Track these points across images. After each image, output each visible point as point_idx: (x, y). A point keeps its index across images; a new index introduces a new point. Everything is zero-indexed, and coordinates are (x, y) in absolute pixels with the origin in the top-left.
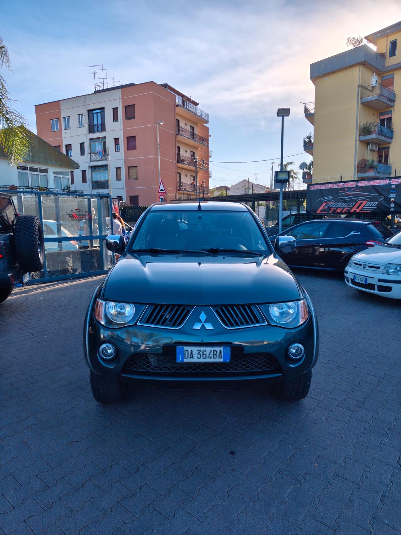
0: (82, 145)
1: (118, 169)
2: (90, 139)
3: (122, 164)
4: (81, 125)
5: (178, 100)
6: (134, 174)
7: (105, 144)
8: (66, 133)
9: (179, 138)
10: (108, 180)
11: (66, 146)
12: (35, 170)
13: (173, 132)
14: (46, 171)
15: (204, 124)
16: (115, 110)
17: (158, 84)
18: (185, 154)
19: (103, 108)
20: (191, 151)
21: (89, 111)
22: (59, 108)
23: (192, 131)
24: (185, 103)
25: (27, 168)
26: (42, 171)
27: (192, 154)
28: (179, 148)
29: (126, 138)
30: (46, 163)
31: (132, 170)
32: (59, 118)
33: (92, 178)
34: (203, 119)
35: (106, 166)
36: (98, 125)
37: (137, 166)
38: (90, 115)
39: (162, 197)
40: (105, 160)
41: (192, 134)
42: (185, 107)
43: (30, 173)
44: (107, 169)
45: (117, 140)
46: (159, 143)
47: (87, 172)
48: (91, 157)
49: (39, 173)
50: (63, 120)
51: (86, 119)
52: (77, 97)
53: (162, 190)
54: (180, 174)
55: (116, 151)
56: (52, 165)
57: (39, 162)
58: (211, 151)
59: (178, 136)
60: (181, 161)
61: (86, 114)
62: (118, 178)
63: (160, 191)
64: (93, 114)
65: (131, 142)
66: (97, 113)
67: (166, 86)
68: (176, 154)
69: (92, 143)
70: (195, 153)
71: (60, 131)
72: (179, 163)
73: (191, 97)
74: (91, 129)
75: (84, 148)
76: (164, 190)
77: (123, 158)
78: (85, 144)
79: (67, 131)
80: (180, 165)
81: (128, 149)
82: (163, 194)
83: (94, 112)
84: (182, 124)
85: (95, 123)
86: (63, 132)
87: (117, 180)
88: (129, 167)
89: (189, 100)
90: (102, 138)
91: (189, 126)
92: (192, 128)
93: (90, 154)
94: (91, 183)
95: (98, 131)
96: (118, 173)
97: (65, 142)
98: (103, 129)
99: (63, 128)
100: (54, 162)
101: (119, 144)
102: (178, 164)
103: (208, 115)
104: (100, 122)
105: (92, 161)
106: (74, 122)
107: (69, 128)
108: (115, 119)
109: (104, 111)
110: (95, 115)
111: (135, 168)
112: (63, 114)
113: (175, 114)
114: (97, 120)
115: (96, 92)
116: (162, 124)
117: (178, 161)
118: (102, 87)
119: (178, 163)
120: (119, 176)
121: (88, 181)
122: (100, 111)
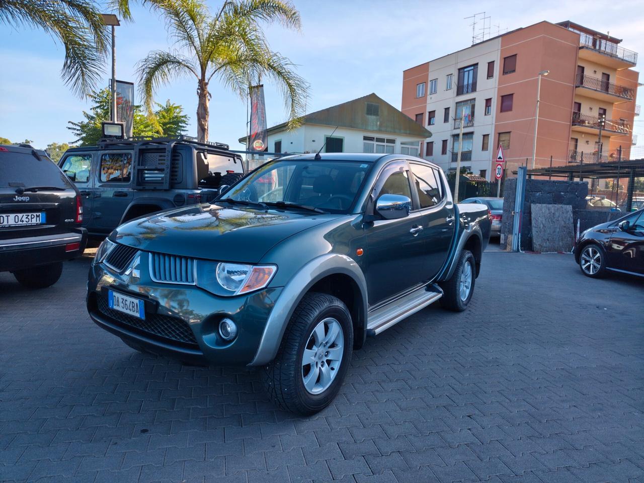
0: (447, 110)
1: (485, 136)
2: (457, 103)
3: (491, 131)
4: (449, 88)
5: (584, 40)
6: (505, 142)
7: (473, 107)
8: (431, 98)
9: (580, 91)
10: (471, 151)
11: (430, 112)
12: (382, 140)
13: (568, 84)
14: (393, 141)
15: (630, 68)
16: (491, 65)
17: (554, 23)
18: (589, 112)
19: (477, 64)
20: (600, 108)
21: (459, 69)
22: (427, 70)
23: (605, 80)
24: (598, 43)
25: (374, 138)
26: (389, 141)
27: (602, 112)
28: (579, 105)
29: (501, 98)
30: (394, 133)
31: (503, 137)
32: (426, 83)
33: (453, 148)
34: (625, 62)
35: (472, 133)
36: (468, 85)
37: (510, 132)
38: (461, 74)
39: (499, 167)
40: (470, 126)
41: (605, 84)
42: (597, 47)
43: (375, 143)
44: (472, 138)
45: (488, 101)
46: (539, 99)
47: (448, 142)
48: (455, 123)
49: (385, 144)
50: (429, 84)
51: (455, 79)
52: (448, 55)
53: (500, 158)
54: (576, 140)
55: (485, 115)
56: (400, 134)
57: (386, 132)
58: (640, 107)
59: (577, 89)
60: (579, 122)
61: (456, 73)
62: (484, 147)
63: (499, 159)
64: (464, 72)
65: (506, 102)
66: (469, 71)
67: (567, 24)
68: (572, 114)
69: (458, 108)
70: (607, 111)
71: (425, 96)
72: (575, 125)
73: (608, 33)
74: (460, 91)
75: (448, 114)
76: (502, 157)
77: (494, 122)
78: (450, 109)
79: (433, 96)
80: (577, 128)
81: (501, 111)
82: (501, 163)
83: (466, 70)
84: (588, 72)
85: (466, 83)
86: (429, 97)
87: (483, 149)
88: (499, 134)
89: (605, 37)
90: (470, 100)
91: (601, 74)
92: (605, 76)
93: (455, 120)
94: (451, 154)
95: (467, 92)
96: (485, 142)
97: (429, 108)
98: (474, 89)
99: (429, 93)
100: (402, 131)
101: (490, 106)
102: (574, 127)
103: (637, 55)
104: (471, 81)
105: (456, 129)
106: (441, 85)
107: (435, 92)
108: (490, 75)
109: (477, 67)
110: (466, 74)
111: (508, 135)
112: (431, 77)
113: (577, 58)
114: (468, 80)
115: (473, 46)
116: (546, 74)
117: (573, 122)
118: (482, 39)
119: (573, 125)
120: (485, 145)
121: (448, 152)
122: (472, 68)
